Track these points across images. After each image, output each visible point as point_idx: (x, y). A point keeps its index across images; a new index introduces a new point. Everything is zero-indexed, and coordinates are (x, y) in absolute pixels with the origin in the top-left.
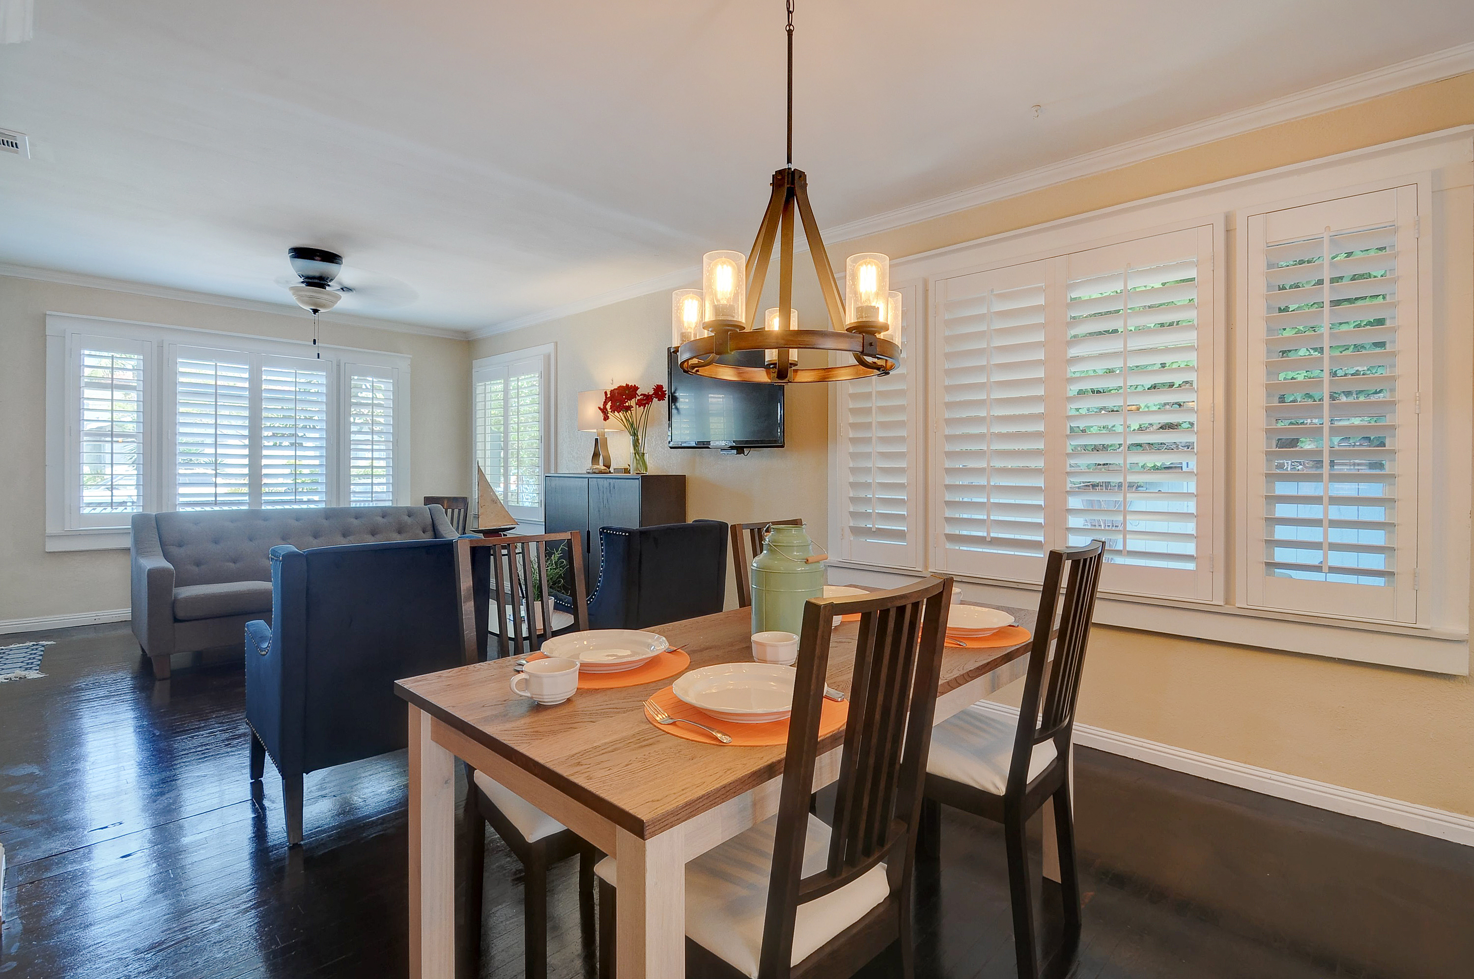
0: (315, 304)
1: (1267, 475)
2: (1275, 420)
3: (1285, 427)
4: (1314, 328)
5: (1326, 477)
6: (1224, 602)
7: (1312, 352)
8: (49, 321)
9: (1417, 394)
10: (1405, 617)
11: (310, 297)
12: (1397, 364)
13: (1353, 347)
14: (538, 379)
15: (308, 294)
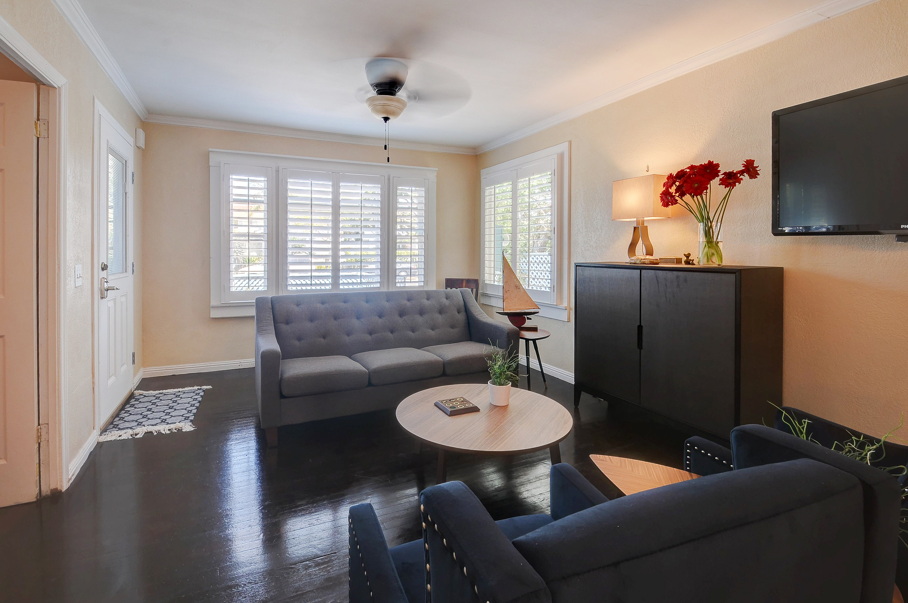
0: (386, 112)
8: (211, 156)
11: (384, 105)
14: (550, 176)
15: (381, 102)
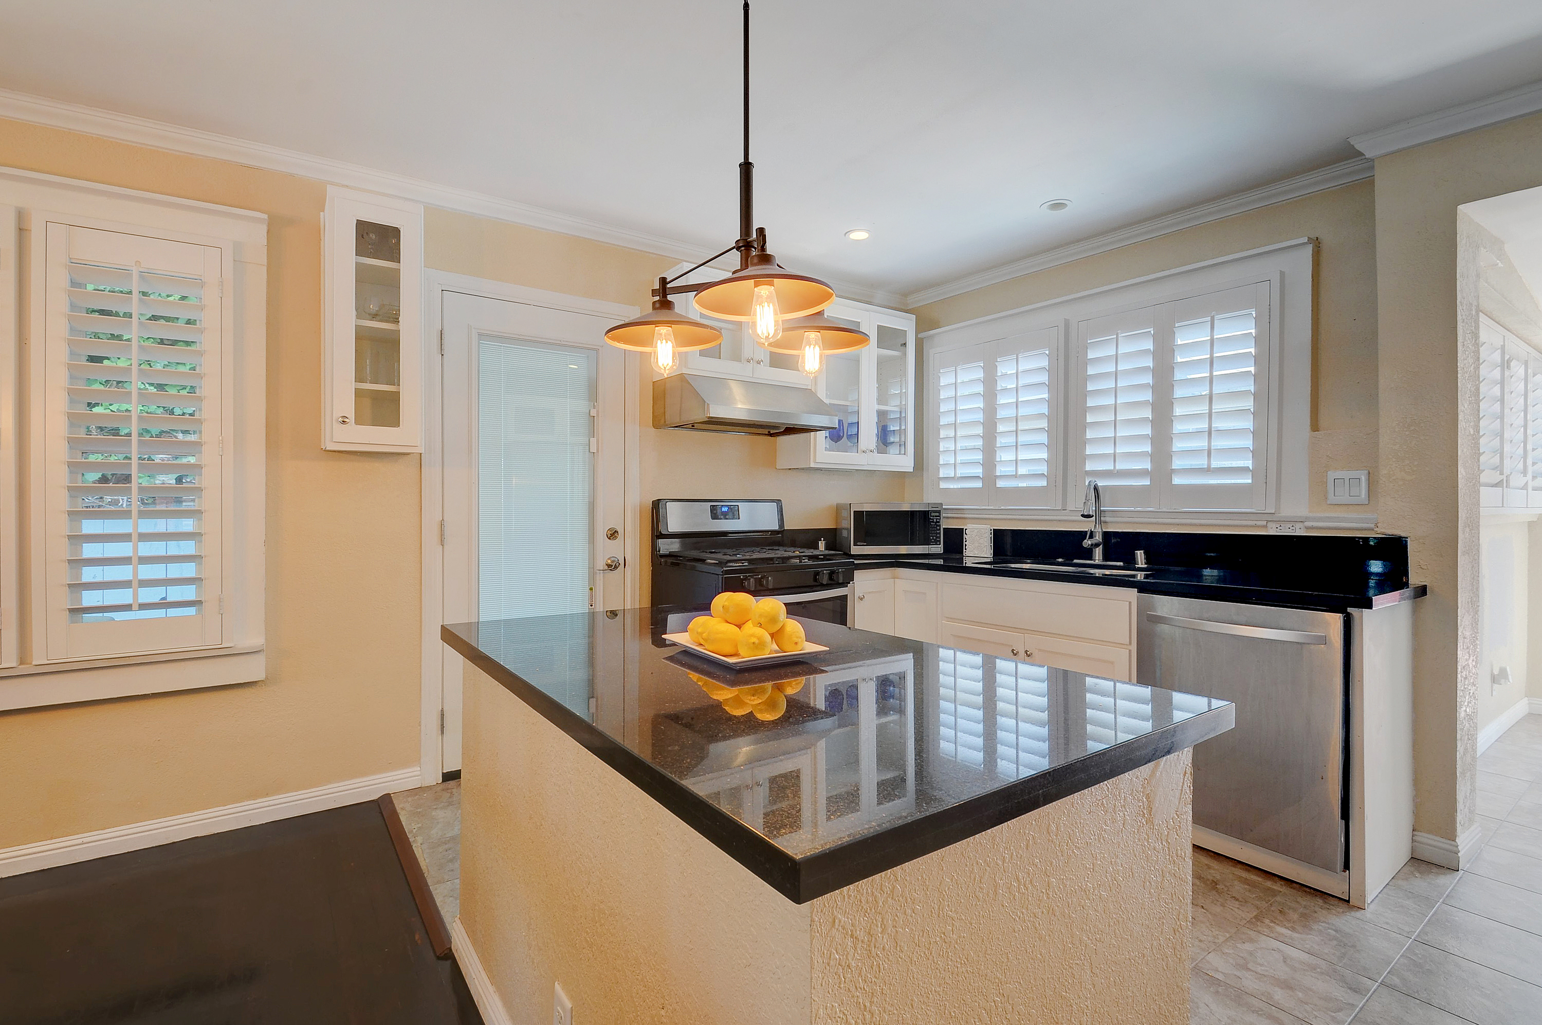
1: (70, 513)
2: (81, 452)
3: (119, 461)
4: (149, 361)
5: (135, 513)
6: (17, 663)
7: (147, 385)
9: (220, 437)
10: (211, 640)
12: (203, 409)
13: (189, 387)
